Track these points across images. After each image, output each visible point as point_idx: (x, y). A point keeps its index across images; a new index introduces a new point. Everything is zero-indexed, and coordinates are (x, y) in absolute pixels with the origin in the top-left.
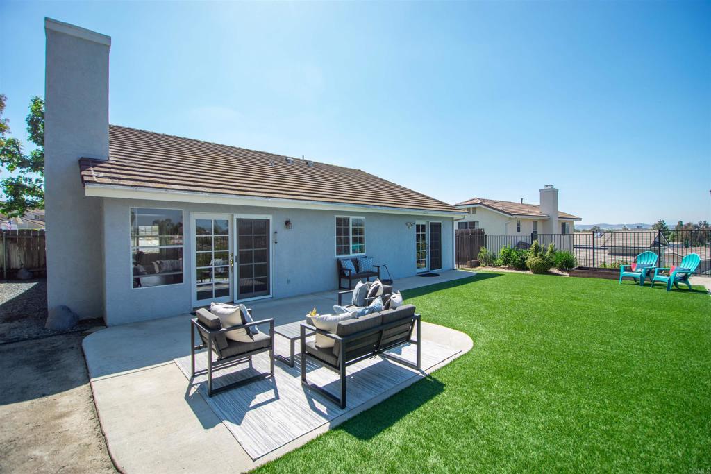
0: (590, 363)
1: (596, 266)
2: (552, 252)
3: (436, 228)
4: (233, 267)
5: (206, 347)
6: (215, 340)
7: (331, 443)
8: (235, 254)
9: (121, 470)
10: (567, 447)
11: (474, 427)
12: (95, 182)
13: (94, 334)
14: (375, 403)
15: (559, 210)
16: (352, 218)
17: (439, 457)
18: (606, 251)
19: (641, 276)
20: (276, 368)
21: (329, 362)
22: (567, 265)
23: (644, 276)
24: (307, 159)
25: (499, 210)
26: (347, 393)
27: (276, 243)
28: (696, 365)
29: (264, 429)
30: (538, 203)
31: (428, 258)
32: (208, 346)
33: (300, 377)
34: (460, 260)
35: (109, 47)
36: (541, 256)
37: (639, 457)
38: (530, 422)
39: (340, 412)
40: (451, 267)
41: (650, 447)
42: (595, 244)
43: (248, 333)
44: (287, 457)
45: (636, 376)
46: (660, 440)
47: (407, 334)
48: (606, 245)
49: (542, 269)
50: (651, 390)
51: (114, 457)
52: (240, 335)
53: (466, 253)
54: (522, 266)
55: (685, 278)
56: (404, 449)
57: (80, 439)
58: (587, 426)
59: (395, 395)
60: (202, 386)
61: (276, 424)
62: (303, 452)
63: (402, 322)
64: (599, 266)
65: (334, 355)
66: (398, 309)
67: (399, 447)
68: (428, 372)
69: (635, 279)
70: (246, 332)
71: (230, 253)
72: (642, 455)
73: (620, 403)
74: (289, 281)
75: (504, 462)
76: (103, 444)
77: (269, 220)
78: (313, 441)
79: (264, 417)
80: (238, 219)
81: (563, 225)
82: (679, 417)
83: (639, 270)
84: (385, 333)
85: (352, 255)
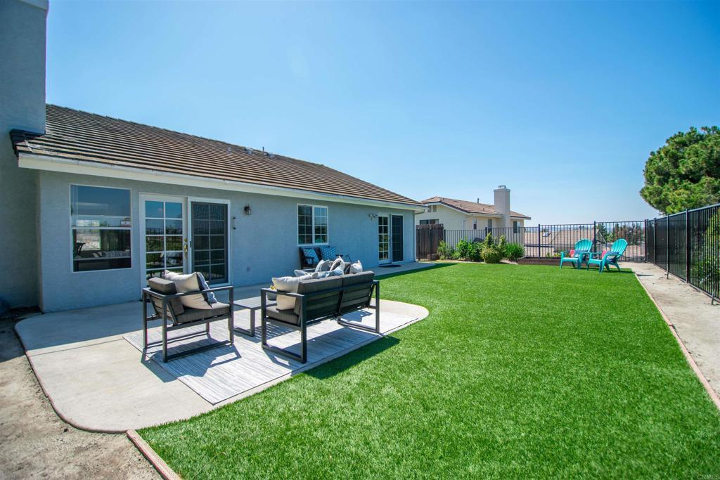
0: (529, 320)
1: (541, 256)
2: (503, 243)
3: (398, 221)
4: (187, 254)
5: (160, 318)
6: (170, 304)
7: (292, 387)
8: (190, 239)
9: (69, 421)
10: (504, 374)
11: (425, 366)
12: (30, 153)
13: (27, 319)
14: (336, 357)
15: (511, 209)
16: (314, 207)
17: (393, 388)
18: (553, 249)
19: (578, 260)
20: (235, 337)
21: (291, 321)
22: (517, 255)
23: (581, 261)
24: (268, 152)
25: (457, 208)
26: (308, 352)
27: (235, 228)
28: (616, 317)
29: (224, 382)
30: (492, 203)
31: (390, 250)
32: (163, 316)
33: (260, 343)
34: (421, 254)
35: (46, 11)
36: (494, 247)
37: (563, 376)
38: (474, 360)
39: (301, 366)
40: (411, 259)
41: (573, 370)
42: (541, 243)
43: (206, 300)
44: (247, 399)
45: (566, 327)
46: (581, 365)
47: (366, 299)
48: (553, 243)
49: (495, 259)
50: (578, 335)
51: (60, 411)
52: (196, 302)
53: (427, 248)
54: (477, 258)
55: (614, 261)
56: (362, 385)
57: (20, 402)
58: (522, 360)
59: (355, 350)
60: (157, 354)
61: (236, 378)
62: (264, 395)
63: (362, 287)
64: (544, 256)
65: (295, 314)
66: (357, 274)
67: (357, 384)
68: (385, 334)
69: (573, 263)
70: (203, 299)
71: (184, 238)
72: (566, 375)
73: (551, 344)
74: (248, 269)
75: (450, 386)
76: (47, 404)
77: (226, 205)
78: (273, 386)
79: (223, 374)
80: (192, 202)
81: (515, 223)
82: (598, 351)
83: (577, 256)
84: (345, 296)
85: (315, 244)
